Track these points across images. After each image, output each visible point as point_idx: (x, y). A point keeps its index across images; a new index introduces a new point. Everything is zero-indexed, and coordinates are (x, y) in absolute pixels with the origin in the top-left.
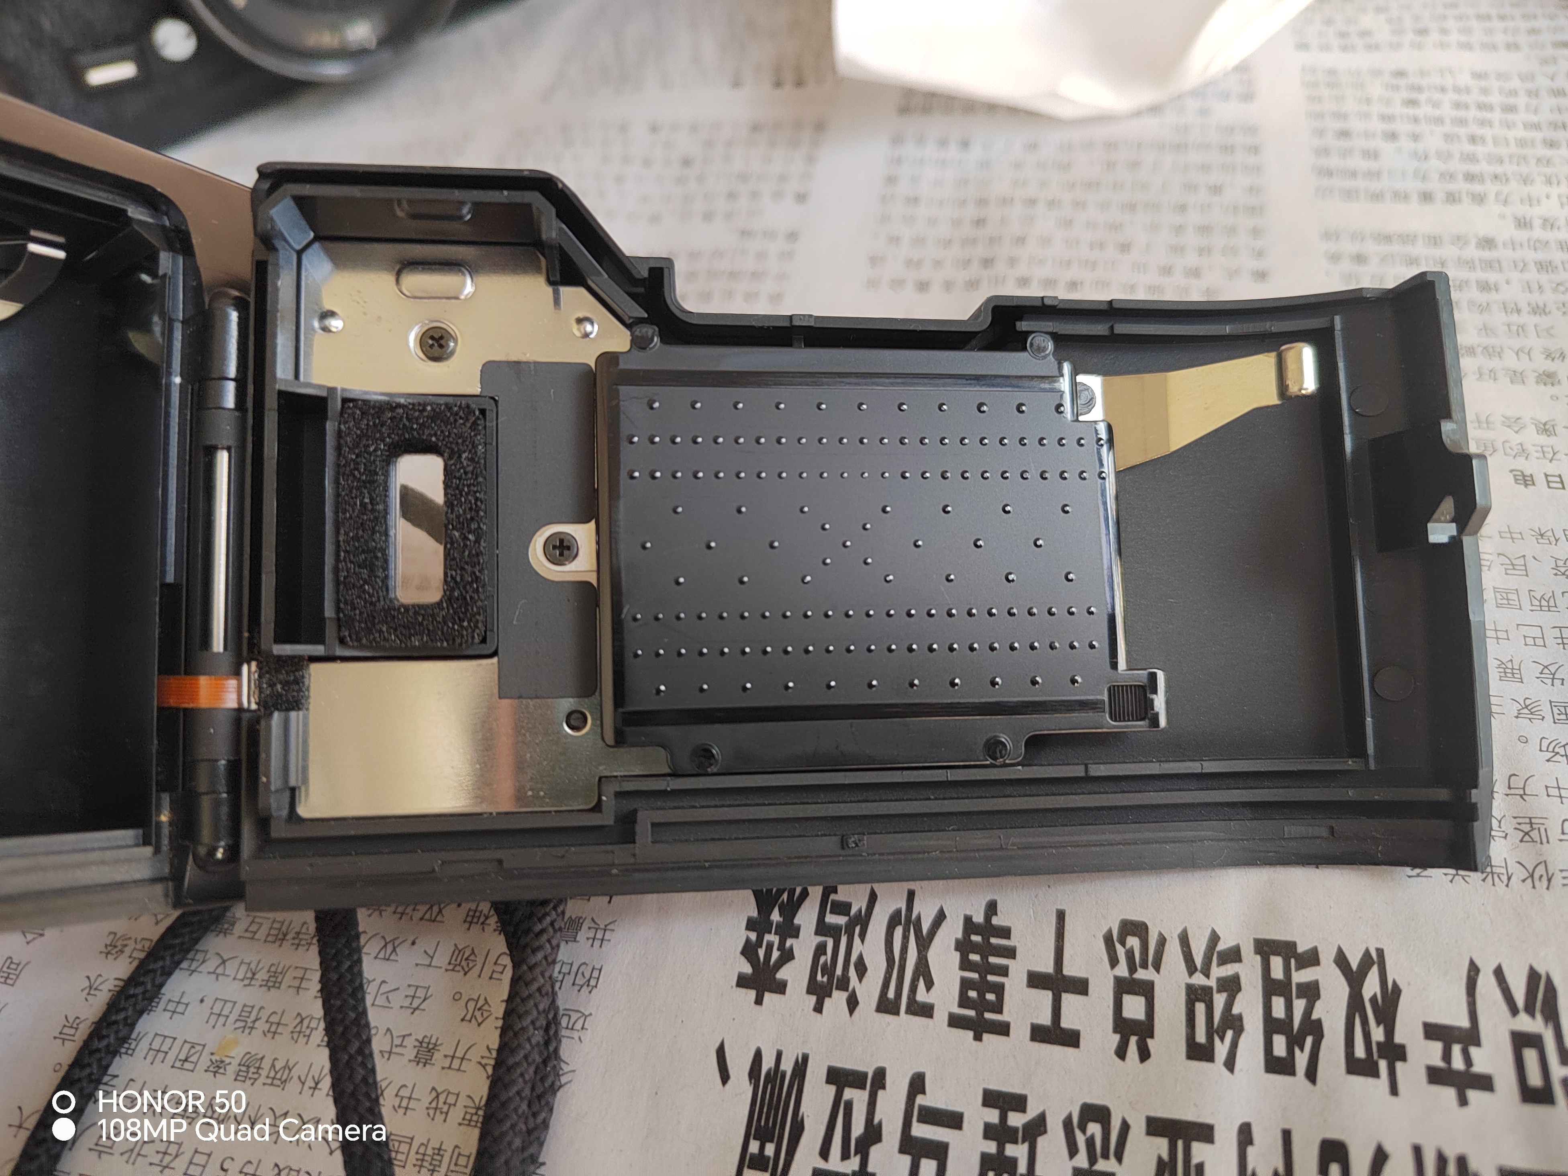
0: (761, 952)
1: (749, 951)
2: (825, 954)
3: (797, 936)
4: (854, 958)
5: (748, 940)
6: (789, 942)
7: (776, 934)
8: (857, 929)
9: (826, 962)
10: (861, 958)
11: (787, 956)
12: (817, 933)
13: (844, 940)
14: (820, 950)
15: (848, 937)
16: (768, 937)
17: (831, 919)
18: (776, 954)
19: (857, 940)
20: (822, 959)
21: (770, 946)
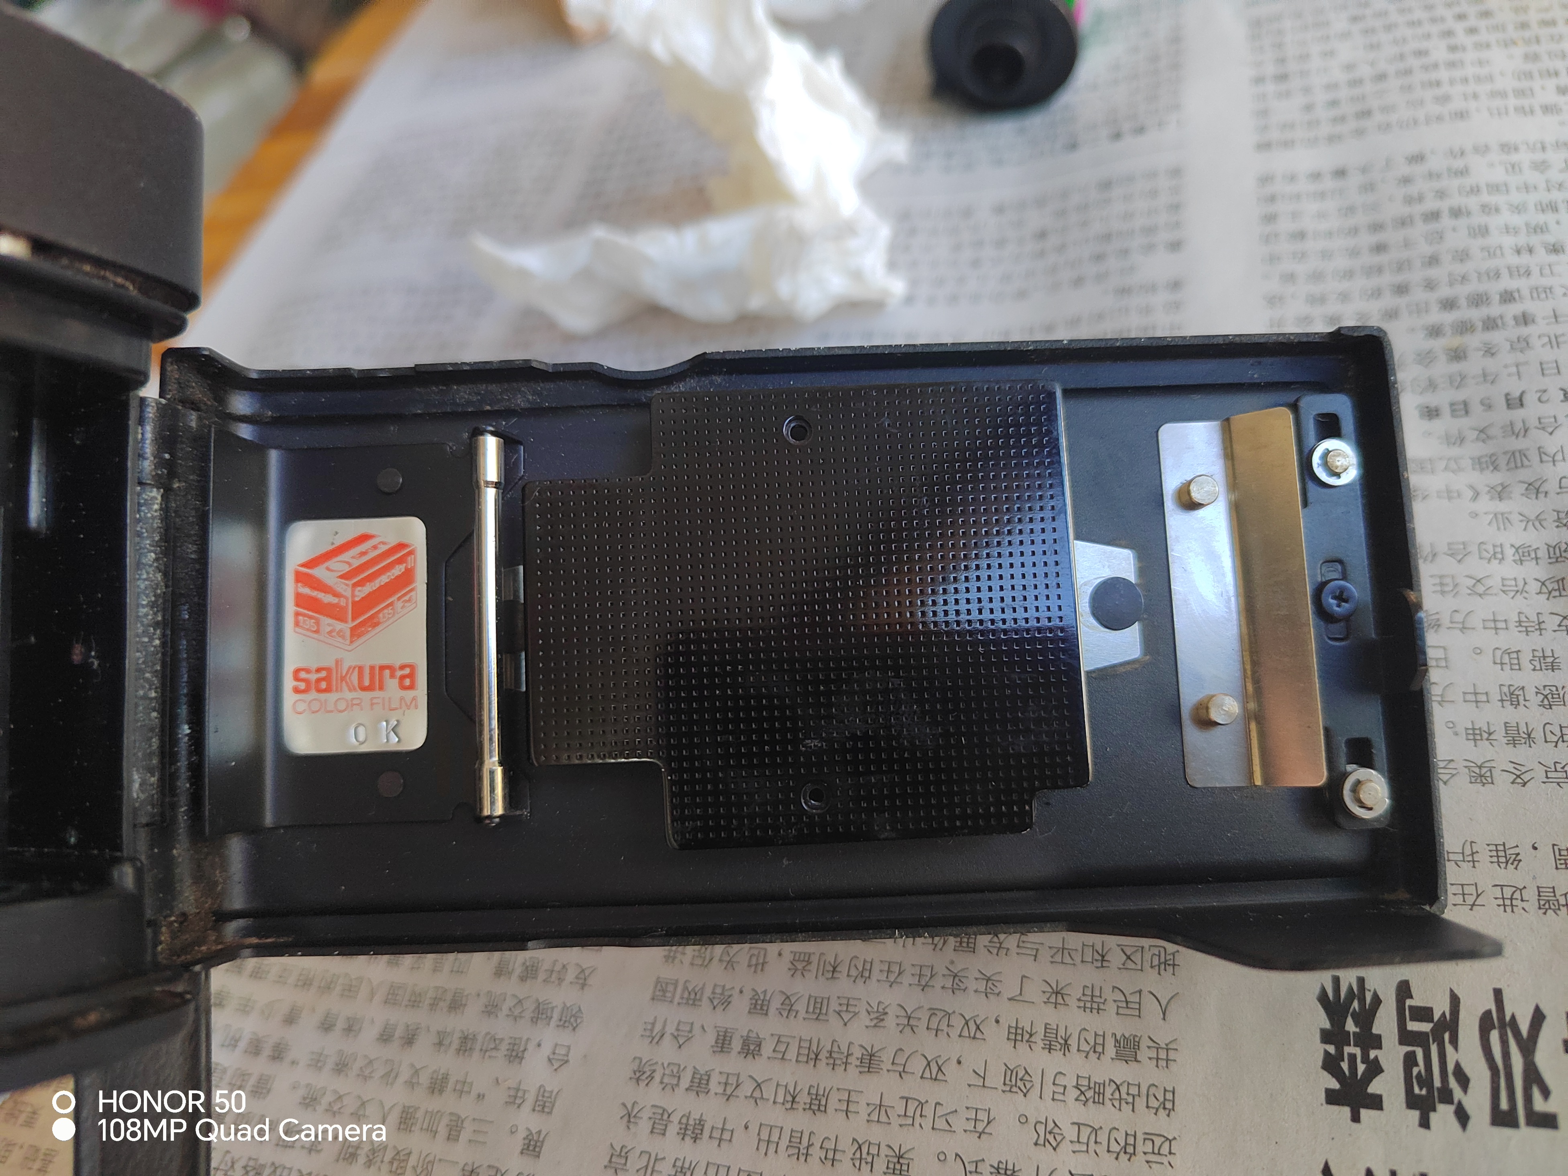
0: (1345, 1066)
1: (1331, 1064)
2: (1417, 1065)
3: (1380, 1048)
4: (1451, 1067)
5: (1326, 1053)
6: (1373, 1054)
7: (1355, 1045)
8: (1447, 1036)
9: (1420, 1072)
10: (1458, 1066)
11: (1375, 1069)
12: (1401, 1043)
13: (1434, 1048)
14: (1410, 1061)
15: (1438, 1045)
16: (1347, 1050)
17: (1413, 1026)
18: (1361, 1068)
19: (1449, 1048)
20: (1415, 1071)
21: (1352, 1058)
